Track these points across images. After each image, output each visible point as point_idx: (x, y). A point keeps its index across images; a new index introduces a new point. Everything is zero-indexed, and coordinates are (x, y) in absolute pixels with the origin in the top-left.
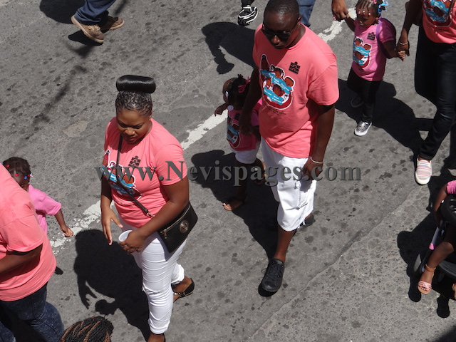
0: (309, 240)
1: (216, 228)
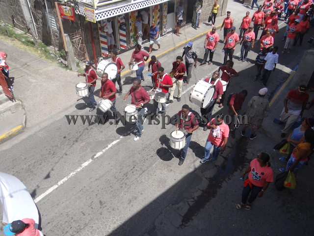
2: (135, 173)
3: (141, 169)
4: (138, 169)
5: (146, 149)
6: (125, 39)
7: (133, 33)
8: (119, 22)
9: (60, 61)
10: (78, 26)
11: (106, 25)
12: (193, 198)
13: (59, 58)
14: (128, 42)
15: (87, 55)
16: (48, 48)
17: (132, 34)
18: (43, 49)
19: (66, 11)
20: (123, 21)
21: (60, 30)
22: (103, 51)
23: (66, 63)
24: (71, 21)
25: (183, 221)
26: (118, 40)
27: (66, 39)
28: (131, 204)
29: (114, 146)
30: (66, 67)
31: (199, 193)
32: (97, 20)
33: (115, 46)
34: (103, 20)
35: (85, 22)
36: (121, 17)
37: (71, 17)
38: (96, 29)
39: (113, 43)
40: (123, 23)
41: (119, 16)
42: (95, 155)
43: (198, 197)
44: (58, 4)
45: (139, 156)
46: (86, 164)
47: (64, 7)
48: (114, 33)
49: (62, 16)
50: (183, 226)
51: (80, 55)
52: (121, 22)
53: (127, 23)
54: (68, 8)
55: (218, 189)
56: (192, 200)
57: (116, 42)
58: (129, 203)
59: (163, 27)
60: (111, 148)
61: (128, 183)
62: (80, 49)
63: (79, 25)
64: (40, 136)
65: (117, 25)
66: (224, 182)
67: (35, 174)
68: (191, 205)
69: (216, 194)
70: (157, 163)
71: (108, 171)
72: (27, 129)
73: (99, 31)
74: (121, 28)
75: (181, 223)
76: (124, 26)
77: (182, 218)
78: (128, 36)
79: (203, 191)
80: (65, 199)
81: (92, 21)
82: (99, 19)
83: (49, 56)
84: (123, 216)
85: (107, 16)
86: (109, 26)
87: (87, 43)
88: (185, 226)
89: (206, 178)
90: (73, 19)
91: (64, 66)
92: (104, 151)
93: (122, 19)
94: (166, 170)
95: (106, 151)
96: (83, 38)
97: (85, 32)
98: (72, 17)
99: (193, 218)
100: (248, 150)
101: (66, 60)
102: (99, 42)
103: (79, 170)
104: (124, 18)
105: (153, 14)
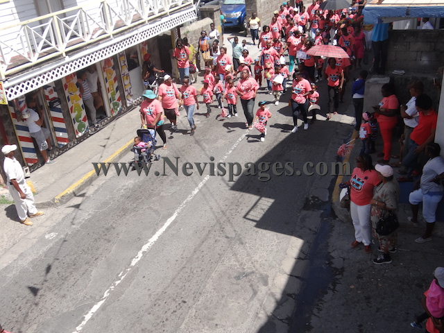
5: (160, 302)
6: (63, 125)
7: (76, 113)
8: (47, 97)
11: (24, 106)
14: (70, 129)
17: (73, 115)
20: (55, 95)
22: (26, 155)
29: (97, 314)
32: (10, 99)
36: (49, 89)
40: (54, 98)
41: (46, 87)
45: (150, 317)
52: (51, 97)
53: (61, 98)
59: (126, 93)
60: (92, 319)
65: (44, 104)
66: (313, 317)
70: (186, 320)
73: (13, 119)
74: (52, 108)
76: (57, 103)
78: (67, 119)
81: (0, 102)
85: (27, 89)
92: (79, 328)
93: (51, 92)
100: (332, 254)
102: (16, 140)
104: (55, 89)
105: (105, 76)
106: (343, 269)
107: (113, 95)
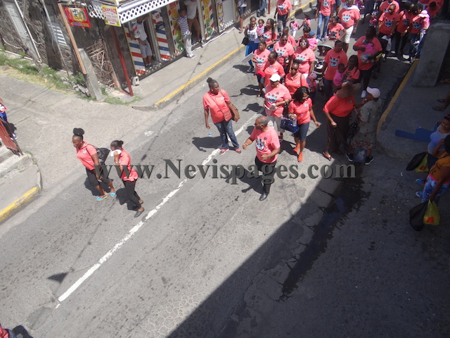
0: (203, 232)
1: (172, 232)
2: (206, 233)
3: (214, 226)
4: (211, 227)
5: (218, 197)
6: (166, 45)
7: (177, 35)
8: (154, 21)
9: (77, 90)
10: (96, 35)
11: (136, 28)
12: (295, 257)
13: (75, 86)
14: (171, 49)
15: (115, 76)
16: (58, 73)
17: (175, 37)
18: (51, 75)
19: (76, 15)
20: (160, 19)
21: (71, 44)
22: (137, 67)
23: (87, 91)
24: (86, 28)
25: (283, 291)
26: (156, 48)
27: (82, 55)
28: (207, 276)
29: (172, 199)
30: (88, 97)
31: (301, 249)
32: (123, 22)
33: (153, 58)
34: (130, 21)
35: (106, 28)
36: (156, 14)
37: (84, 22)
38: (123, 36)
39: (150, 54)
40: (160, 22)
41: (153, 12)
42: (147, 215)
43: (300, 255)
44: (63, 6)
45: (209, 208)
46: (135, 229)
47: (73, 9)
48: (149, 39)
49: (72, 24)
50: (286, 298)
51: (105, 78)
52: (157, 21)
53: (166, 22)
54: (79, 10)
55: (328, 240)
56: (293, 260)
57: (153, 52)
58: (204, 276)
59: (219, 21)
60: (168, 202)
61: (199, 248)
62: (104, 68)
63: (98, 34)
64: (65, 199)
65: (152, 27)
66: (336, 229)
67: (66, 253)
68: (292, 267)
69: (326, 247)
70: (236, 215)
71: (168, 235)
72: (45, 191)
73: (128, 38)
74: (157, 30)
75: (282, 294)
76: (162, 26)
77: (282, 286)
78: (169, 40)
79: (306, 245)
80: (114, 282)
81: (116, 25)
82: (126, 20)
83: (60, 85)
84: (197, 294)
85: (136, 14)
86: (141, 29)
87: (112, 58)
88: (288, 297)
89: (309, 227)
90: (87, 25)
91: (84, 95)
92: (158, 207)
93: (157, 17)
94: (250, 223)
95: (162, 207)
96: (105, 51)
97: (108, 43)
98: (87, 22)
99: (297, 284)
100: (363, 179)
101: (85, 86)
102: (130, 55)
103: (126, 239)
104: (161, 15)
105: (202, 4)
106: (369, 193)
107: (208, 21)
